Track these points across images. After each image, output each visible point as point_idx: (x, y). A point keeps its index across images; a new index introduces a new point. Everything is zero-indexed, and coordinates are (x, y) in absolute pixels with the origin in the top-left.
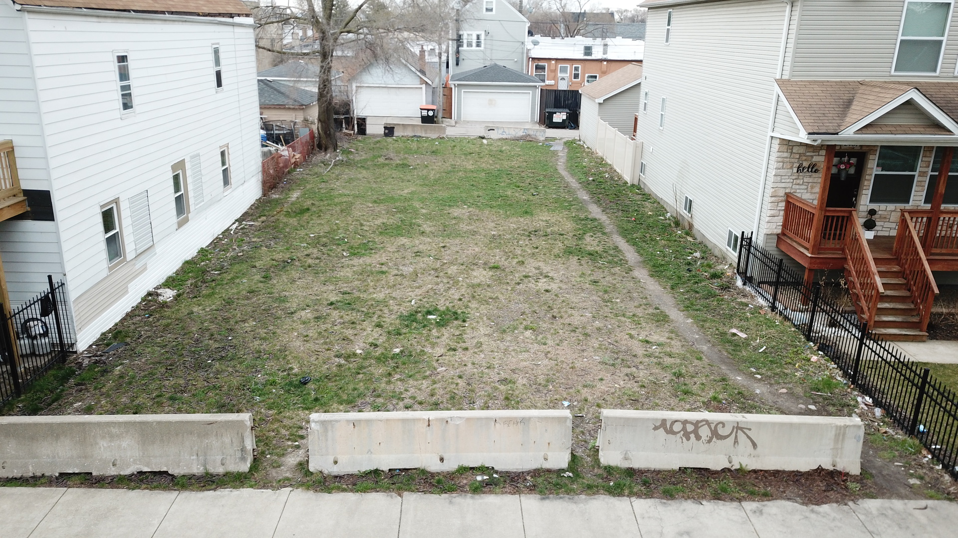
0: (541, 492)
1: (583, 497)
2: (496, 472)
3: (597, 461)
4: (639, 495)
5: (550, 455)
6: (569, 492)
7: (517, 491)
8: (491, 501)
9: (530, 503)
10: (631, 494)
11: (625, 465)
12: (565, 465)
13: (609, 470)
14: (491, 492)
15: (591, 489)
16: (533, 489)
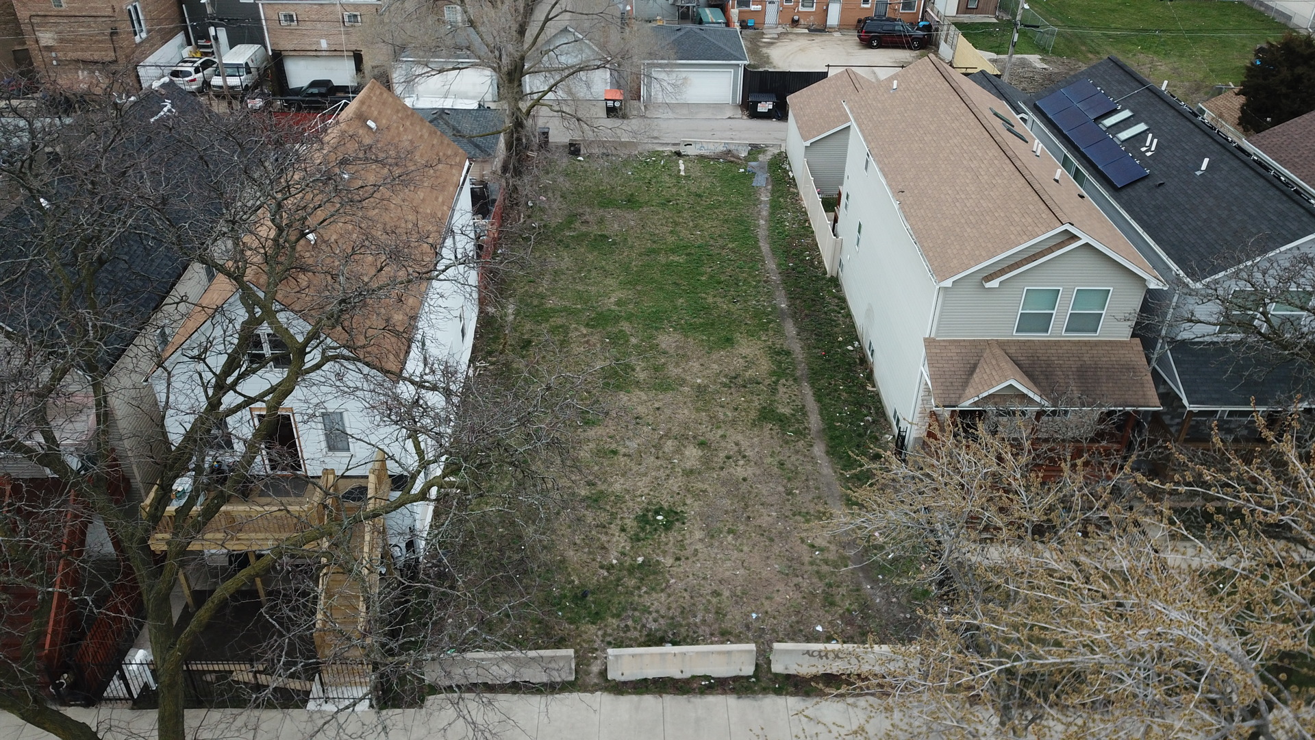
0: (737, 694)
1: (760, 696)
2: (713, 678)
3: (770, 668)
4: (792, 694)
5: (743, 668)
6: (754, 692)
7: (724, 692)
8: (712, 700)
9: (731, 701)
10: (787, 694)
11: (786, 672)
12: (751, 673)
13: (776, 675)
14: (711, 694)
15: (765, 691)
16: (734, 691)
